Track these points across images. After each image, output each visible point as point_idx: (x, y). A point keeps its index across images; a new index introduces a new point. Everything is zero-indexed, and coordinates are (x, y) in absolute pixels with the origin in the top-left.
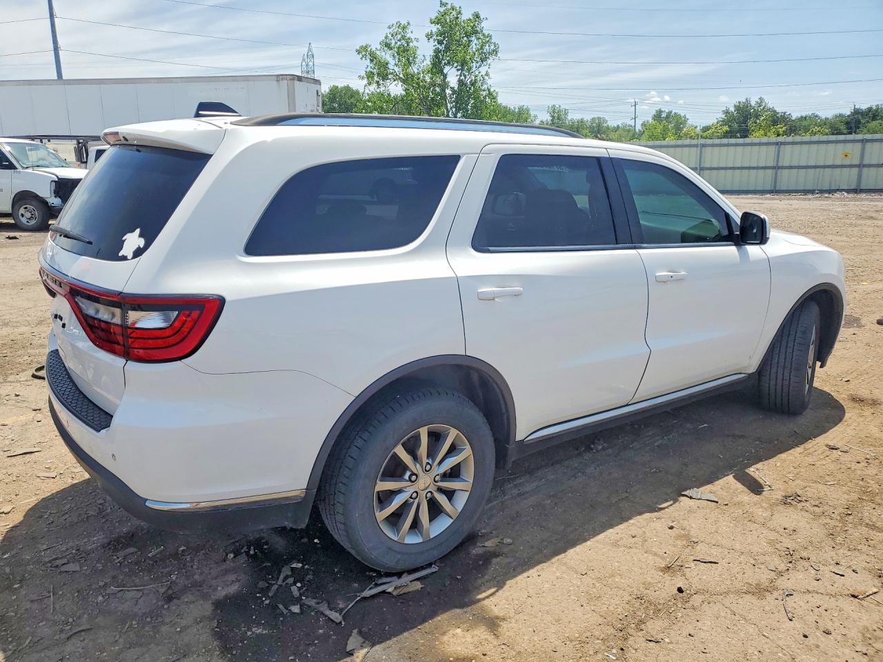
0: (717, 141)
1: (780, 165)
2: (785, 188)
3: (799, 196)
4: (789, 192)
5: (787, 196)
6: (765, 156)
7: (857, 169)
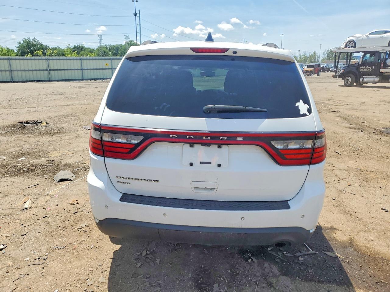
0: (54, 57)
1: (83, 68)
2: (87, 78)
3: (94, 81)
4: (88, 79)
5: (89, 81)
6: (76, 64)
7: (111, 70)
